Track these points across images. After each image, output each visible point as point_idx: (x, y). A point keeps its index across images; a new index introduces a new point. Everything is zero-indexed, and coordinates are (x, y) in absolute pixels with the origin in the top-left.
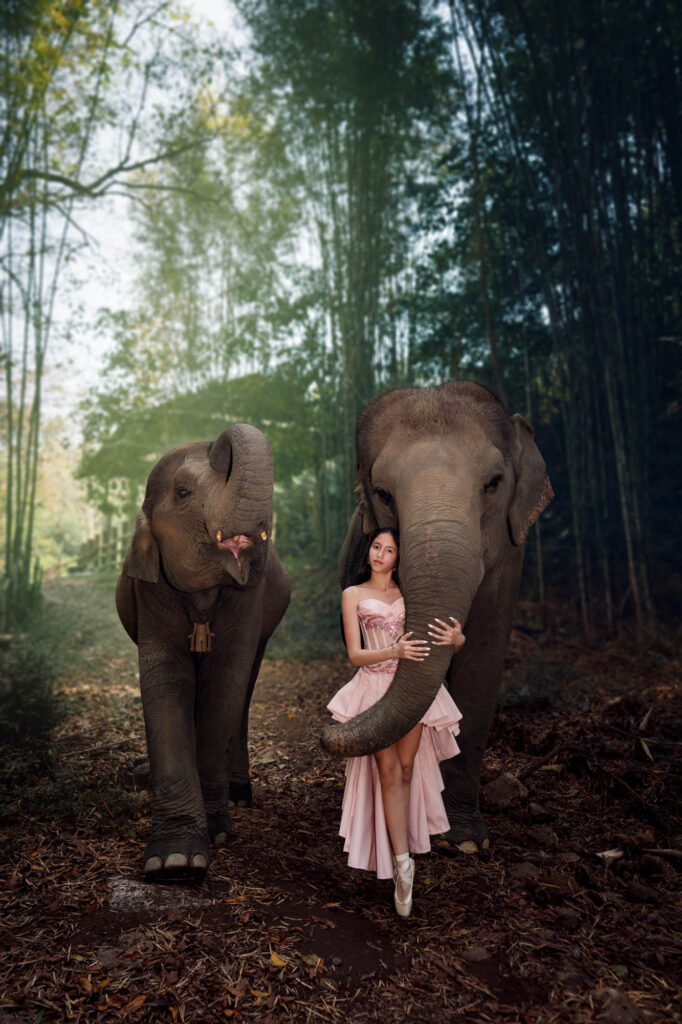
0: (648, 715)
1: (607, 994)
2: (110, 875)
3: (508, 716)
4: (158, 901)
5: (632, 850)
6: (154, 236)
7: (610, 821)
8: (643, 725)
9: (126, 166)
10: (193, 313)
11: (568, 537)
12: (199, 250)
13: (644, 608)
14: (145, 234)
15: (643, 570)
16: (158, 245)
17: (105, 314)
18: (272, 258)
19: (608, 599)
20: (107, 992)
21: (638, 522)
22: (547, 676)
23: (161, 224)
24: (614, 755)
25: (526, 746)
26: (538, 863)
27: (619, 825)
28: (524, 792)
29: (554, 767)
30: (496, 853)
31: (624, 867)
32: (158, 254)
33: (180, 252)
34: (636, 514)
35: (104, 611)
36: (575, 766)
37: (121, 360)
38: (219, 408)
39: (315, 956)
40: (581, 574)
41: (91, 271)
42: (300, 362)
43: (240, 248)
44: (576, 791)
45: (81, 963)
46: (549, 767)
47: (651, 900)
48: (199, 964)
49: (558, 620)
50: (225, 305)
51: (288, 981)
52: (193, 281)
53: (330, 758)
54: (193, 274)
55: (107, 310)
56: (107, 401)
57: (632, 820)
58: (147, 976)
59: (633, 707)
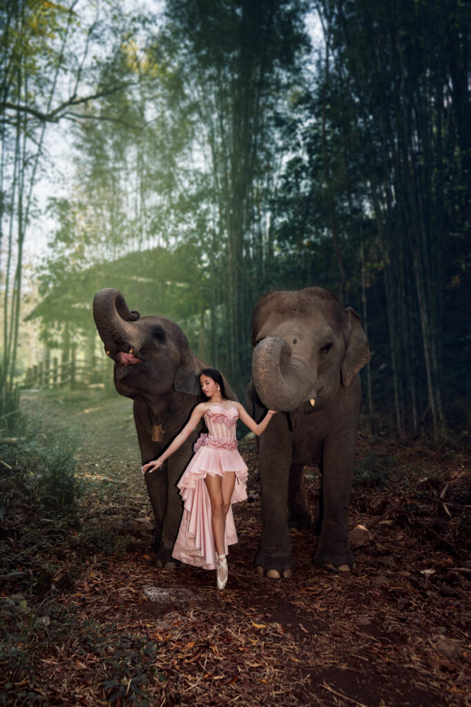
0: (445, 489)
1: (439, 638)
2: (142, 584)
3: (355, 490)
4: (179, 597)
5: (441, 570)
6: (88, 145)
7: (425, 553)
8: (442, 495)
9: (74, 101)
10: (116, 203)
11: (386, 369)
12: (121, 157)
13: (438, 419)
14: (81, 143)
15: (438, 393)
16: (91, 152)
17: (53, 202)
18: (174, 165)
19: (415, 412)
20: (172, 641)
21: (435, 362)
22: (378, 464)
23: (93, 137)
24: (424, 514)
25: (368, 509)
26: (388, 576)
27: (431, 556)
28: (371, 537)
29: (387, 522)
30: (362, 571)
31: (437, 579)
32: (91, 159)
33: (107, 158)
34: (434, 356)
35: (56, 418)
36: (401, 521)
37: (64, 236)
38: (134, 272)
39: (276, 623)
40: (396, 396)
41: (43, 173)
42: (194, 240)
43: (149, 155)
44: (402, 537)
45: (151, 628)
46: (383, 522)
47: (454, 595)
48: (215, 628)
49: (381, 426)
50: (139, 198)
51: (267, 635)
52: (115, 180)
53: (241, 518)
54: (116, 174)
55: (54, 199)
56: (53, 267)
57: (439, 553)
58: (189, 633)
59: (435, 484)
